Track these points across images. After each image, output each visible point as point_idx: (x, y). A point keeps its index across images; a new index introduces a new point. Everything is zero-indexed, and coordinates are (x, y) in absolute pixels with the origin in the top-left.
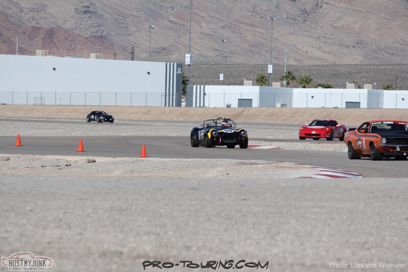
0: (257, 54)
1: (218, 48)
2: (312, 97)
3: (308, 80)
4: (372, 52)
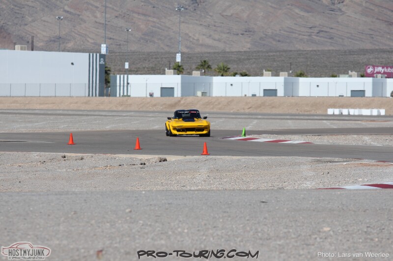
0: (150, 42)
1: (112, 37)
2: (232, 85)
3: (226, 69)
4: (260, 39)
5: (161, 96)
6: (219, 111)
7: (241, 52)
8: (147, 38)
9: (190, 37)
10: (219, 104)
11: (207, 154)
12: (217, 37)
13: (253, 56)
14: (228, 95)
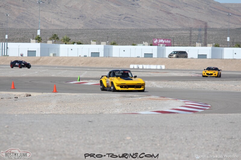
0: (21, 22)
2: (72, 49)
3: (68, 40)
4: (89, 22)
5: (28, 56)
6: (64, 65)
7: (77, 29)
8: (19, 20)
9: (46, 20)
10: (64, 61)
11: (56, 92)
12: (62, 20)
13: (84, 32)
14: (69, 56)
